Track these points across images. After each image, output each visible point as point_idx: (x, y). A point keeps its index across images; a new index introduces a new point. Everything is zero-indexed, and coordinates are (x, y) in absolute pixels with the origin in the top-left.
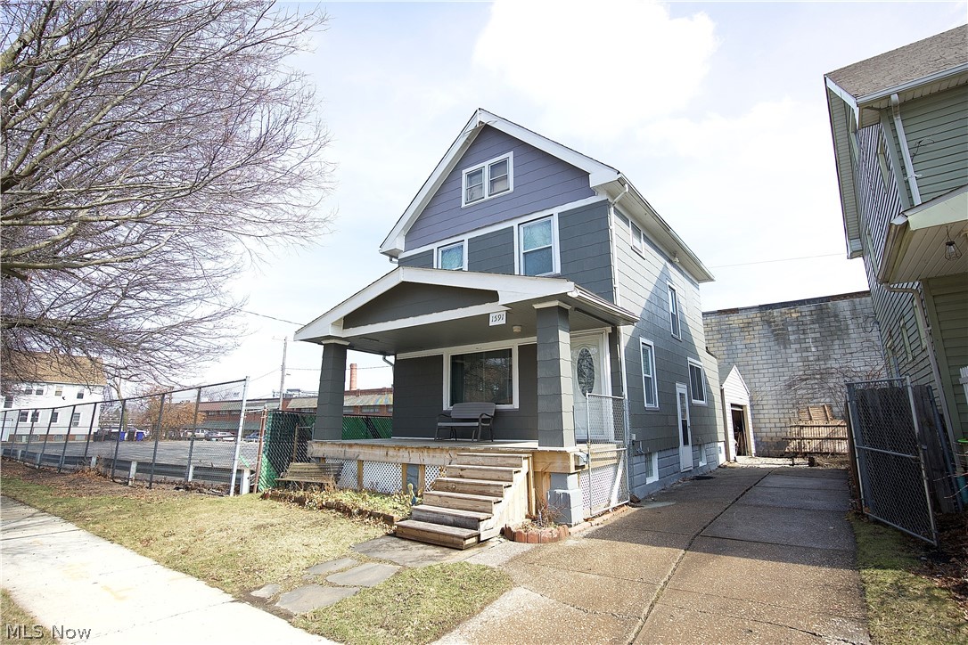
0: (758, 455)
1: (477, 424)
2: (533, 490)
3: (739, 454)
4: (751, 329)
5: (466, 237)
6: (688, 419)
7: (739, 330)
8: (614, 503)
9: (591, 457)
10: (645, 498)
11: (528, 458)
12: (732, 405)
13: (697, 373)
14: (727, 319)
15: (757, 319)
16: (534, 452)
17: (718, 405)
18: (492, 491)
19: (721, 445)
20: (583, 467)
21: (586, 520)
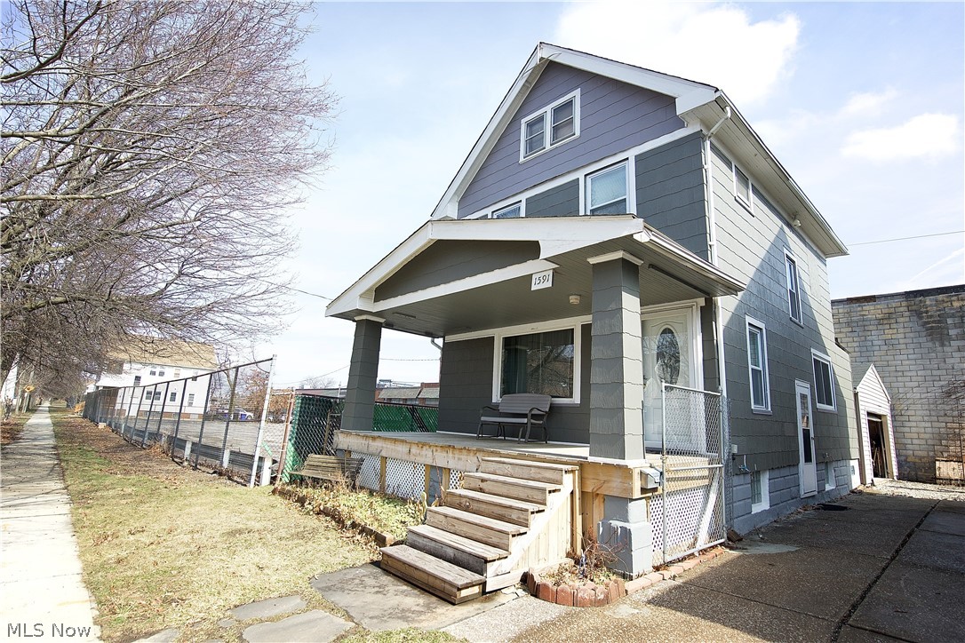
0: (901, 477)
1: (525, 420)
2: (579, 518)
3: (876, 475)
4: (893, 321)
5: (523, 197)
6: (811, 428)
7: (876, 322)
8: (702, 544)
9: (666, 475)
10: (750, 533)
11: (573, 471)
12: (869, 414)
13: (823, 370)
14: (859, 309)
15: (902, 309)
16: (582, 465)
17: (850, 413)
18: (514, 516)
19: (855, 463)
20: (655, 490)
21: (657, 569)
